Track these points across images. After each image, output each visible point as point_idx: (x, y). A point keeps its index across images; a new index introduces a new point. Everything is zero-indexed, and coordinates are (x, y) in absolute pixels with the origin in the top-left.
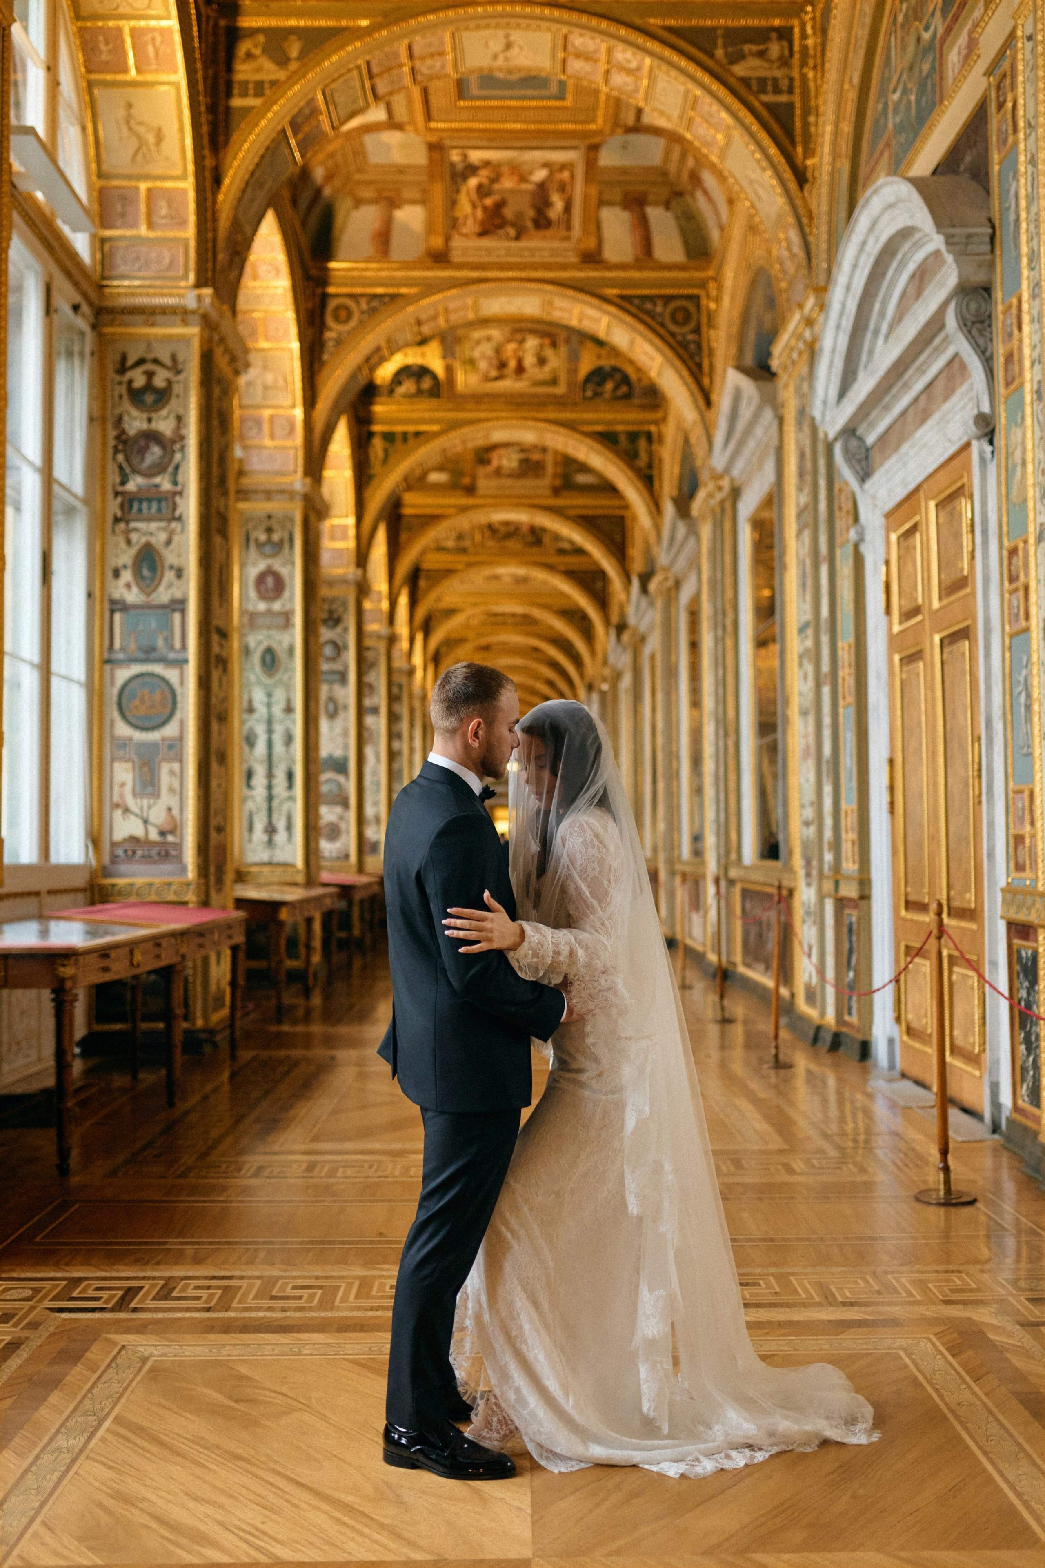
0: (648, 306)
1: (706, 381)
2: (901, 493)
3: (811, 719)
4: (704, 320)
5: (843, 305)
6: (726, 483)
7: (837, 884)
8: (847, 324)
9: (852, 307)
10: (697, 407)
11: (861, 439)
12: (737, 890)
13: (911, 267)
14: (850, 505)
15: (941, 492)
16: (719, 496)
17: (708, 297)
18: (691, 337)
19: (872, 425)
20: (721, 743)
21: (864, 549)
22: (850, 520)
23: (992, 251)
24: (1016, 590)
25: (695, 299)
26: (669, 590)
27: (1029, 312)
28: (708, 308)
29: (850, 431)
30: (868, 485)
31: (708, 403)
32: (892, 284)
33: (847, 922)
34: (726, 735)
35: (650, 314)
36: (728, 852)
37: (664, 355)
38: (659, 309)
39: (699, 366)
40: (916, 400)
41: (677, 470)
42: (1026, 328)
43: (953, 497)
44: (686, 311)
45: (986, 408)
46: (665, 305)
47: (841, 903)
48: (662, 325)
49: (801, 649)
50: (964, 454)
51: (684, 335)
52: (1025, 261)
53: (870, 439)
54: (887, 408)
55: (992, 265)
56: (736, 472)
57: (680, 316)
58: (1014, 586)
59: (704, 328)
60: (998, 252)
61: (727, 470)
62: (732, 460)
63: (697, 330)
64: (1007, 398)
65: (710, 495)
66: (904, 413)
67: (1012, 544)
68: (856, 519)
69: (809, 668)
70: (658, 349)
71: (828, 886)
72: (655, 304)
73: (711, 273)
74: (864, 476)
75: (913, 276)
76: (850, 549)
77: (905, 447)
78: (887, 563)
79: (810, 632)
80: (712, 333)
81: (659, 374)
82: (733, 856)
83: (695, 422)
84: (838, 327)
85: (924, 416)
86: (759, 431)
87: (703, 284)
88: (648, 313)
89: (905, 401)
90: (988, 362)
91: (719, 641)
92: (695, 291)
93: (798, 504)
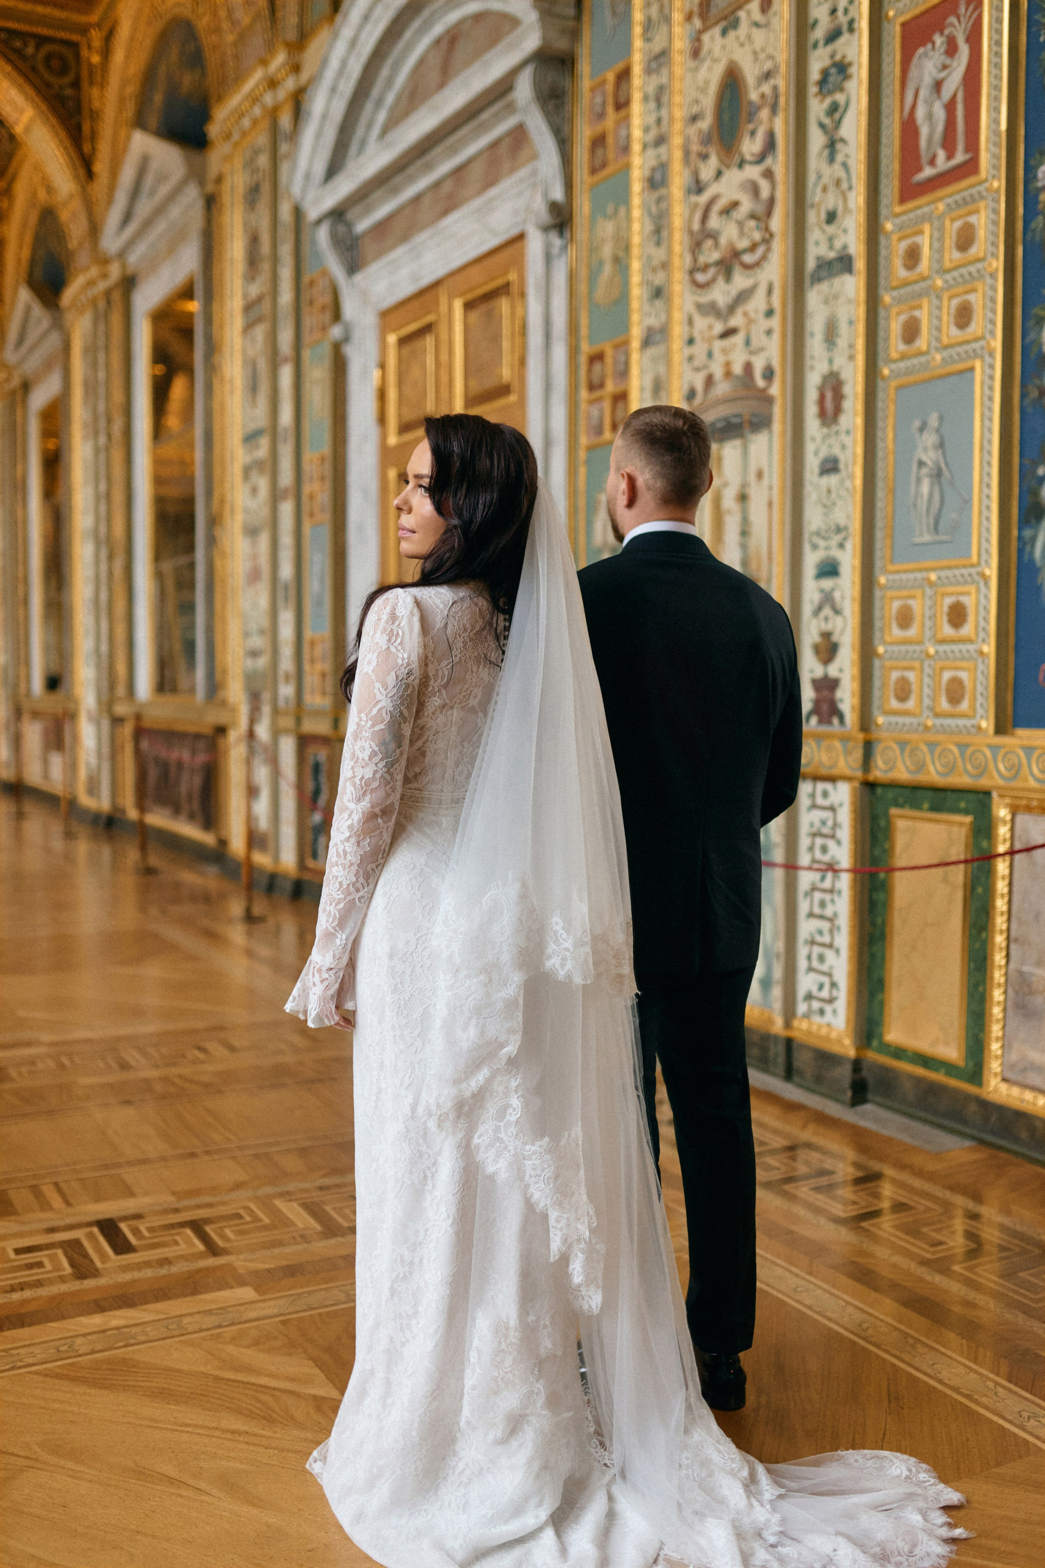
0: (18, 44)
1: (87, 148)
2: (407, 289)
3: (264, 540)
4: (85, 74)
5: (344, 63)
6: (115, 271)
7: (298, 720)
8: (347, 87)
9: (355, 68)
10: (76, 177)
11: (349, 226)
12: (127, 730)
13: (438, 29)
14: (327, 299)
15: (471, 290)
16: (102, 286)
17: (90, 47)
18: (69, 92)
19: (368, 210)
20: (104, 567)
21: (351, 351)
22: (328, 316)
23: (578, 17)
24: (599, 399)
25: (74, 46)
26: (13, 393)
27: (641, 88)
28: (88, 59)
29: (338, 214)
30: (359, 277)
31: (90, 175)
32: (409, 47)
33: (310, 760)
34: (111, 557)
35: (19, 52)
36: (112, 687)
37: (36, 106)
38: (30, 50)
39: (79, 128)
40: (437, 184)
41: (26, 253)
42: (636, 107)
43: (490, 296)
44: (62, 58)
45: (558, 194)
46: (38, 47)
47: (304, 742)
48: (34, 69)
49: (248, 459)
50: (516, 246)
51: (61, 88)
52: (637, 30)
53: (362, 226)
54: (395, 191)
55: (575, 34)
56: (133, 258)
57: (55, 63)
58: (597, 394)
59: (85, 85)
60: (586, 18)
61: (122, 255)
62: (131, 243)
63: (76, 84)
64: (593, 187)
65: (91, 283)
66: (417, 199)
67: (596, 349)
68: (337, 315)
69: (263, 483)
70: (27, 98)
71: (287, 722)
72: (25, 45)
73: (94, 18)
74: (353, 267)
75: (438, 42)
76: (326, 350)
77: (421, 238)
78: (382, 366)
79: (264, 442)
80: (95, 92)
81: (27, 130)
82: (121, 691)
83: (71, 196)
84: (334, 89)
85: (449, 205)
86: (175, 212)
87: (84, 30)
88: (18, 52)
89: (423, 183)
90: (564, 144)
91: (102, 453)
92: (75, 37)
93: (245, 296)
